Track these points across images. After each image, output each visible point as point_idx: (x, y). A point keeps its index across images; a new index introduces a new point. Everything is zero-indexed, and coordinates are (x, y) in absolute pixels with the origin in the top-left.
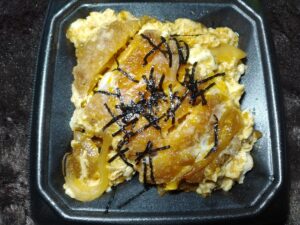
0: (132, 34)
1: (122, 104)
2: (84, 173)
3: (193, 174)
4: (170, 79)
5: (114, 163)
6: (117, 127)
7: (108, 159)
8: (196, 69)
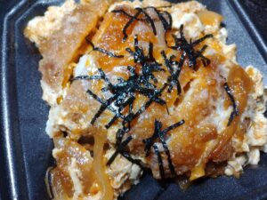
0: (101, 13)
1: (110, 85)
2: (78, 188)
3: (221, 149)
4: (160, 46)
5: (114, 164)
6: (109, 114)
7: (105, 161)
8: (184, 32)
